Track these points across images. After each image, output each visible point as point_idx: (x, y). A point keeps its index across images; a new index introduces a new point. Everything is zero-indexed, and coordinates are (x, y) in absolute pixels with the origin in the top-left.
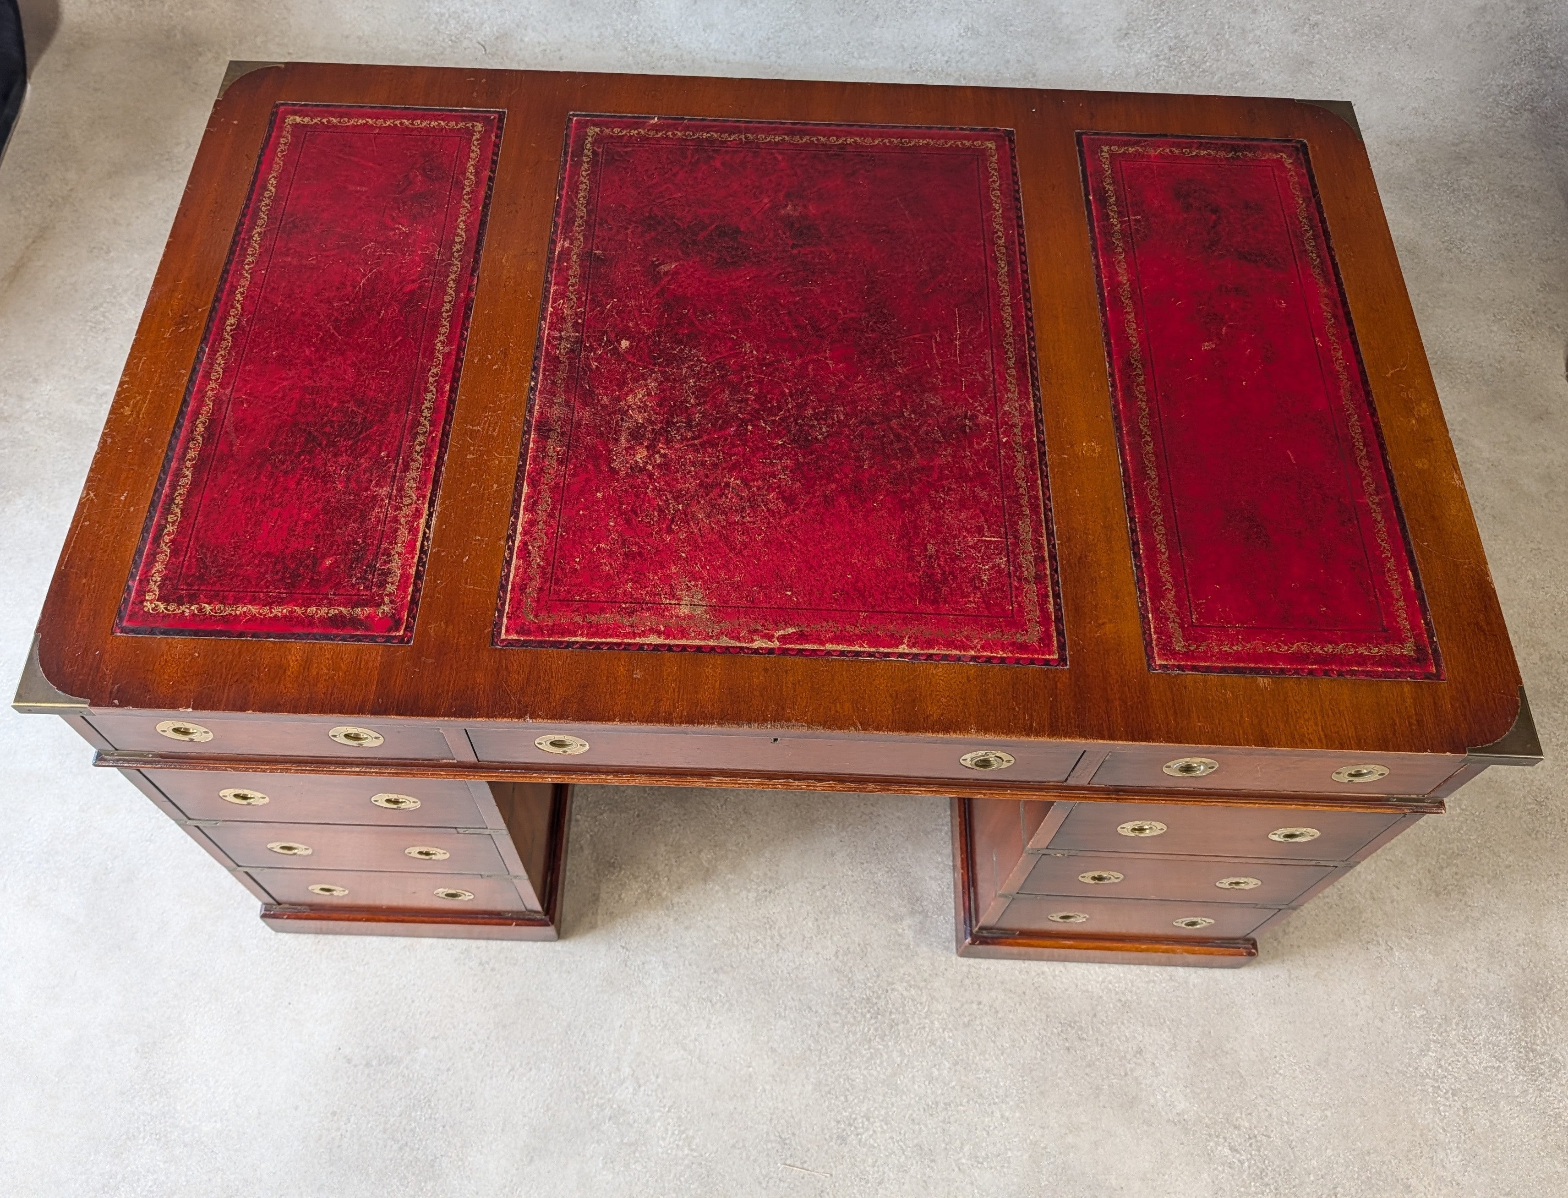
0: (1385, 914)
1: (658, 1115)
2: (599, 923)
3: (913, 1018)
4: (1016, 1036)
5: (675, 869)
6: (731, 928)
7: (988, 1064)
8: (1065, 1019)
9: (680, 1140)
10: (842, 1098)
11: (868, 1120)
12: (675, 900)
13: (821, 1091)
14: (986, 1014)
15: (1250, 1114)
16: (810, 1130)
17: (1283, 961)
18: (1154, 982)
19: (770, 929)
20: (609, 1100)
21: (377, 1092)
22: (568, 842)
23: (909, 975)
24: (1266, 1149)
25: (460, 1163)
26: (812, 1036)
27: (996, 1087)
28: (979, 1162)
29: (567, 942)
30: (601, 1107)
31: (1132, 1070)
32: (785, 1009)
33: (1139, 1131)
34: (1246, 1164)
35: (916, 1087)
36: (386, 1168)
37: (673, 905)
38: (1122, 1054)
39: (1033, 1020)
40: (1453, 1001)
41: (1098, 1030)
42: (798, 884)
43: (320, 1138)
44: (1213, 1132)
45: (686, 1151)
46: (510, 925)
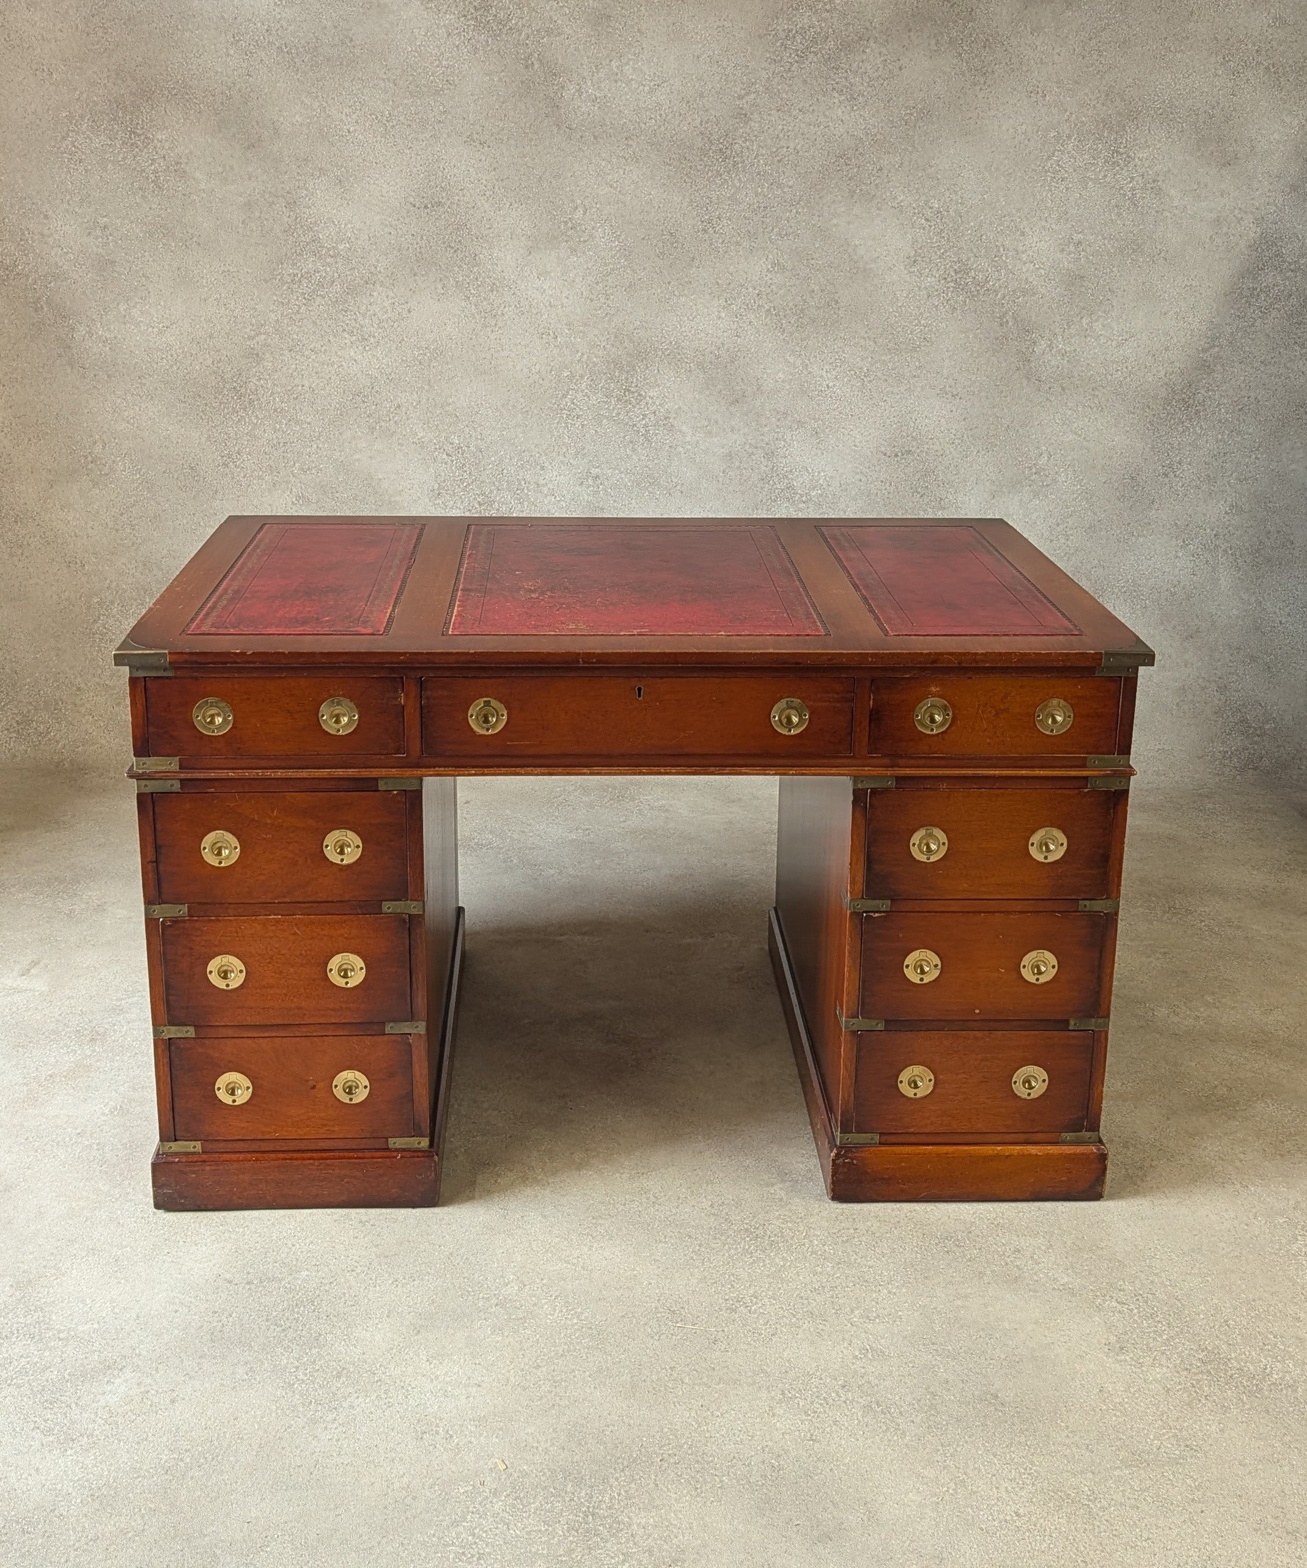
0: (1236, 1168)
1: (543, 1301)
3: (792, 1239)
4: (895, 1246)
5: (549, 1164)
6: (607, 1194)
7: (871, 1263)
8: (941, 1236)
9: (568, 1315)
10: (729, 1286)
11: (757, 1298)
13: (707, 1282)
14: (864, 1235)
15: (1133, 1282)
16: (699, 1305)
17: (1145, 1196)
18: (1023, 1212)
19: (645, 1193)
20: (495, 1295)
21: (259, 1298)
23: (785, 1215)
24: (1153, 1302)
25: (345, 1337)
26: (693, 1251)
27: (880, 1276)
28: (871, 1320)
29: (446, 1208)
30: (487, 1299)
31: (1012, 1262)
32: (666, 1238)
33: (1027, 1296)
34: (1136, 1311)
35: (801, 1278)
36: (269, 1342)
38: (1002, 1253)
39: (911, 1237)
41: (975, 1241)
42: (670, 1169)
43: (201, 1327)
44: (1098, 1294)
45: (575, 1321)
46: (396, 1158)
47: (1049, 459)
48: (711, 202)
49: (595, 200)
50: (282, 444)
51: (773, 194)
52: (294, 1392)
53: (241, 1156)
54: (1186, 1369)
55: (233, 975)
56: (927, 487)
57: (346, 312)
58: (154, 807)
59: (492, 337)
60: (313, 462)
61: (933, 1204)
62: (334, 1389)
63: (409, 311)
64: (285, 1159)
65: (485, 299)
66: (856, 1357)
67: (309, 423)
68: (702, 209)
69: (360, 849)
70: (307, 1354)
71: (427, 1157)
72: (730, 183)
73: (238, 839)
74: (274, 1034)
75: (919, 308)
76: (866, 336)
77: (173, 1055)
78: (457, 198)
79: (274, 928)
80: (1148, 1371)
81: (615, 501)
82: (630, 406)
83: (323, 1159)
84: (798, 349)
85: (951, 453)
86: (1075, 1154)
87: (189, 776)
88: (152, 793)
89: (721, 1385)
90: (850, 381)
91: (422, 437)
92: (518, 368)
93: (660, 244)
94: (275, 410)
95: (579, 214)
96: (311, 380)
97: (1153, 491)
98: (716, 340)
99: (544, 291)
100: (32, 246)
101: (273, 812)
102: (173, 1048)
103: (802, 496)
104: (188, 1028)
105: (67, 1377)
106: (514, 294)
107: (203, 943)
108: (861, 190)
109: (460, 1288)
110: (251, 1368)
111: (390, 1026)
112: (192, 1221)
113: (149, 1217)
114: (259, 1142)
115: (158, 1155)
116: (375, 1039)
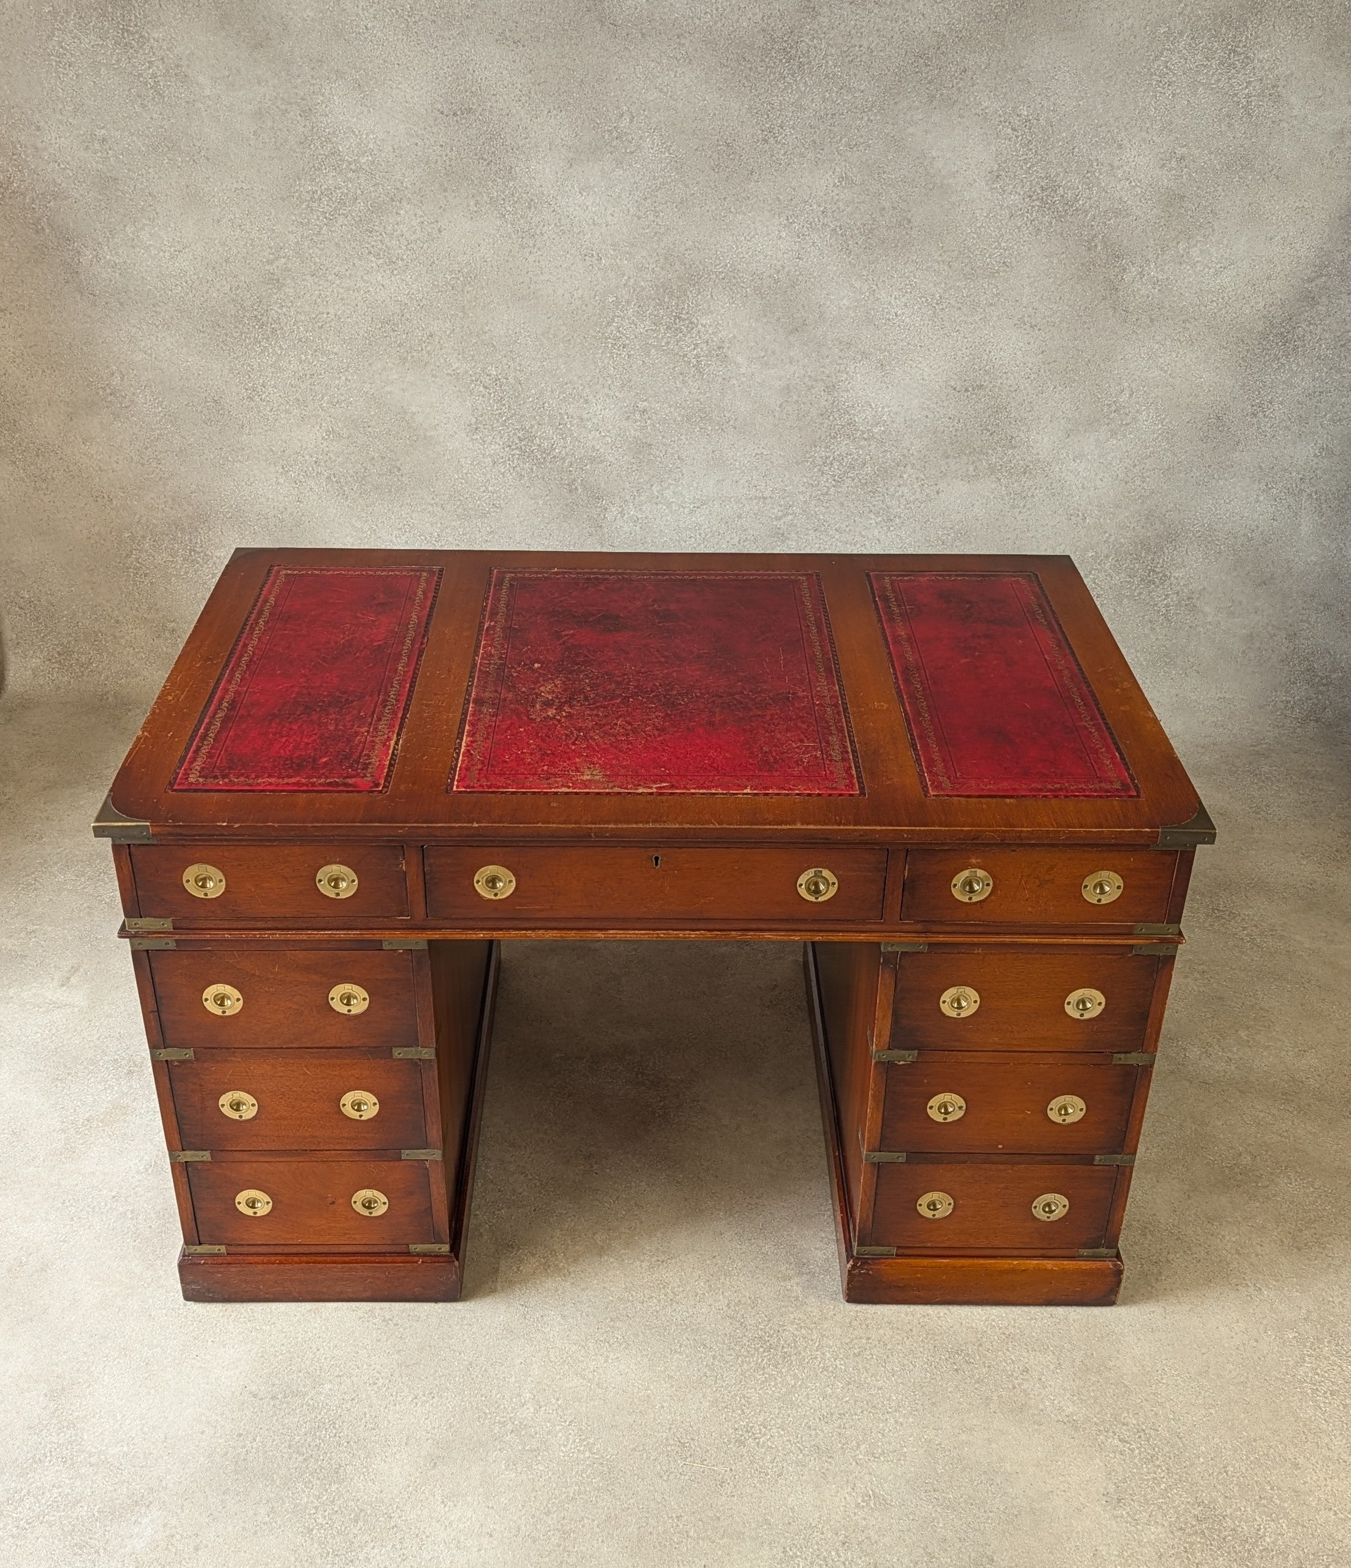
0: (1251, 1264)
1: (558, 1428)
3: (805, 1350)
4: (906, 1362)
5: (570, 1247)
6: (626, 1288)
7: (879, 1384)
8: (951, 1348)
9: (581, 1446)
10: (739, 1412)
11: (765, 1427)
13: (717, 1406)
14: (875, 1346)
15: (1137, 1414)
16: (708, 1436)
17: (1158, 1301)
18: (1036, 1319)
19: (664, 1288)
20: (511, 1418)
21: (283, 1417)
22: (468, 1230)
23: (800, 1319)
24: (1154, 1439)
25: (364, 1470)
26: (707, 1366)
27: (889, 1400)
28: (875, 1457)
29: (468, 1303)
30: (503, 1424)
31: (1019, 1384)
32: (680, 1347)
33: (1030, 1430)
34: (1137, 1451)
35: (810, 1402)
36: (291, 1474)
38: (1010, 1373)
39: (922, 1349)
40: (1323, 1326)
41: (985, 1356)
42: (689, 1256)
43: (226, 1454)
44: (1102, 1428)
45: (587, 1454)
46: (417, 1262)
47: (1131, 395)
48: (773, 108)
49: (643, 107)
50: (308, 376)
51: (843, 99)
52: (312, 1539)
53: (265, 1259)
54: (1181, 1529)
55: (245, 1108)
56: (997, 425)
57: (371, 232)
58: (150, 962)
59: (531, 259)
60: (342, 395)
61: (947, 1307)
62: (351, 1536)
63: (440, 231)
64: (308, 1263)
65: (522, 217)
66: (858, 1505)
67: (336, 354)
68: (762, 115)
69: (367, 1001)
70: (326, 1490)
71: (448, 1262)
72: (795, 87)
73: (240, 991)
74: (290, 1159)
75: (1000, 229)
76: (940, 259)
77: (190, 1174)
78: (489, 104)
79: (283, 1069)
80: (1143, 1531)
81: (663, 437)
82: (681, 335)
83: (344, 1262)
84: (865, 273)
85: (1026, 388)
86: (1091, 1269)
87: (184, 936)
88: (147, 951)
89: (725, 1540)
90: (920, 308)
91: (457, 368)
92: (560, 292)
93: (715, 156)
94: (300, 340)
95: (625, 122)
96: (337, 307)
97: (1239, 432)
98: (775, 262)
99: (587, 208)
100: (25, 161)
101: (275, 968)
102: (190, 1170)
103: (863, 433)
104: (204, 1152)
105: (96, 1514)
106: (554, 211)
107: (213, 1081)
108: (942, 95)
109: (477, 1408)
110: (273, 1508)
111: (405, 1154)
112: (221, 1314)
113: (179, 1309)
114: (282, 1247)
115: (184, 1255)
116: (392, 1163)
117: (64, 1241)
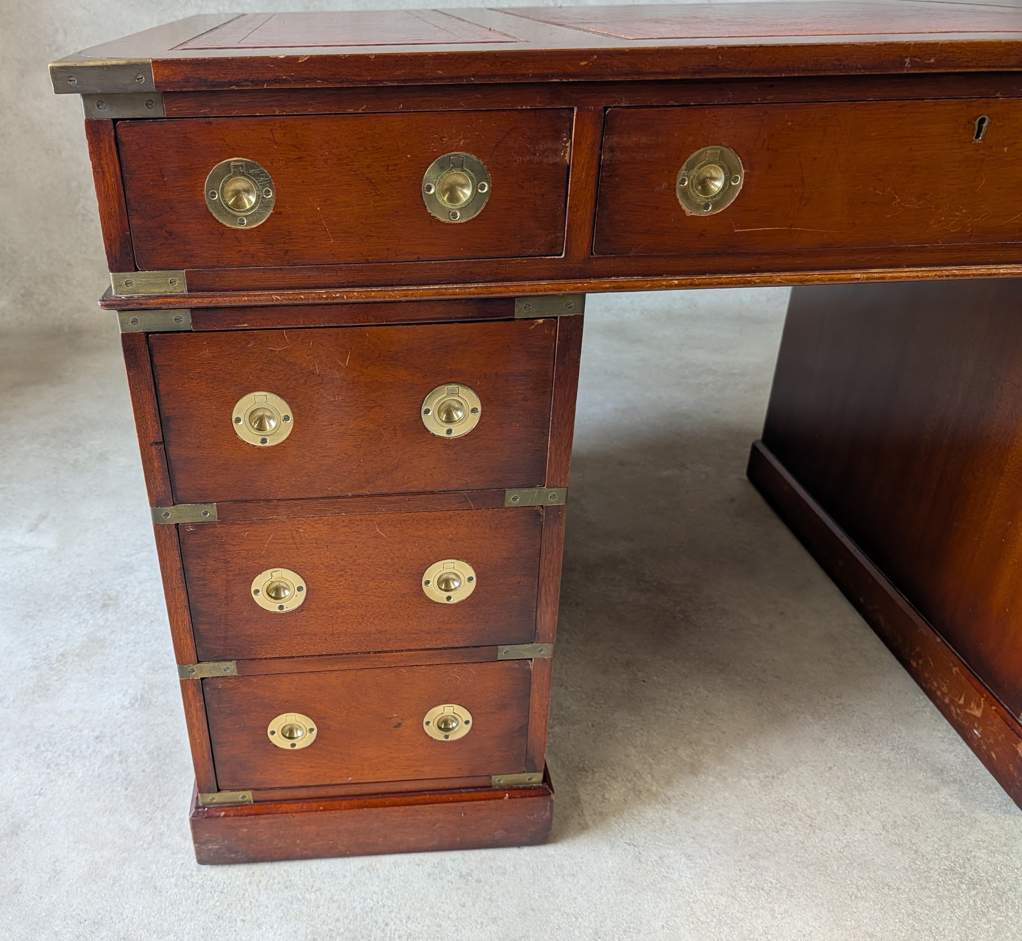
2: (590, 823)
12: (670, 794)
37: (669, 799)
46: (502, 798)
53: (305, 806)
55: (287, 592)
58: (151, 356)
64: (360, 807)
69: (478, 415)
71: (541, 795)
73: (289, 403)
74: (346, 667)
77: (207, 697)
79: (347, 529)
83: (410, 804)
87: (206, 302)
88: (148, 333)
101: (344, 360)
102: (207, 689)
104: (228, 664)
107: (243, 554)
111: (504, 652)
112: (248, 880)
113: (192, 876)
114: (327, 789)
115: (197, 807)
116: (483, 666)
117: (40, 794)
